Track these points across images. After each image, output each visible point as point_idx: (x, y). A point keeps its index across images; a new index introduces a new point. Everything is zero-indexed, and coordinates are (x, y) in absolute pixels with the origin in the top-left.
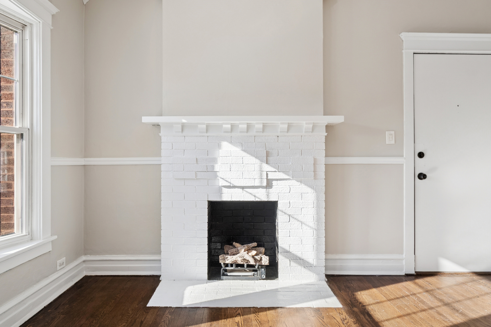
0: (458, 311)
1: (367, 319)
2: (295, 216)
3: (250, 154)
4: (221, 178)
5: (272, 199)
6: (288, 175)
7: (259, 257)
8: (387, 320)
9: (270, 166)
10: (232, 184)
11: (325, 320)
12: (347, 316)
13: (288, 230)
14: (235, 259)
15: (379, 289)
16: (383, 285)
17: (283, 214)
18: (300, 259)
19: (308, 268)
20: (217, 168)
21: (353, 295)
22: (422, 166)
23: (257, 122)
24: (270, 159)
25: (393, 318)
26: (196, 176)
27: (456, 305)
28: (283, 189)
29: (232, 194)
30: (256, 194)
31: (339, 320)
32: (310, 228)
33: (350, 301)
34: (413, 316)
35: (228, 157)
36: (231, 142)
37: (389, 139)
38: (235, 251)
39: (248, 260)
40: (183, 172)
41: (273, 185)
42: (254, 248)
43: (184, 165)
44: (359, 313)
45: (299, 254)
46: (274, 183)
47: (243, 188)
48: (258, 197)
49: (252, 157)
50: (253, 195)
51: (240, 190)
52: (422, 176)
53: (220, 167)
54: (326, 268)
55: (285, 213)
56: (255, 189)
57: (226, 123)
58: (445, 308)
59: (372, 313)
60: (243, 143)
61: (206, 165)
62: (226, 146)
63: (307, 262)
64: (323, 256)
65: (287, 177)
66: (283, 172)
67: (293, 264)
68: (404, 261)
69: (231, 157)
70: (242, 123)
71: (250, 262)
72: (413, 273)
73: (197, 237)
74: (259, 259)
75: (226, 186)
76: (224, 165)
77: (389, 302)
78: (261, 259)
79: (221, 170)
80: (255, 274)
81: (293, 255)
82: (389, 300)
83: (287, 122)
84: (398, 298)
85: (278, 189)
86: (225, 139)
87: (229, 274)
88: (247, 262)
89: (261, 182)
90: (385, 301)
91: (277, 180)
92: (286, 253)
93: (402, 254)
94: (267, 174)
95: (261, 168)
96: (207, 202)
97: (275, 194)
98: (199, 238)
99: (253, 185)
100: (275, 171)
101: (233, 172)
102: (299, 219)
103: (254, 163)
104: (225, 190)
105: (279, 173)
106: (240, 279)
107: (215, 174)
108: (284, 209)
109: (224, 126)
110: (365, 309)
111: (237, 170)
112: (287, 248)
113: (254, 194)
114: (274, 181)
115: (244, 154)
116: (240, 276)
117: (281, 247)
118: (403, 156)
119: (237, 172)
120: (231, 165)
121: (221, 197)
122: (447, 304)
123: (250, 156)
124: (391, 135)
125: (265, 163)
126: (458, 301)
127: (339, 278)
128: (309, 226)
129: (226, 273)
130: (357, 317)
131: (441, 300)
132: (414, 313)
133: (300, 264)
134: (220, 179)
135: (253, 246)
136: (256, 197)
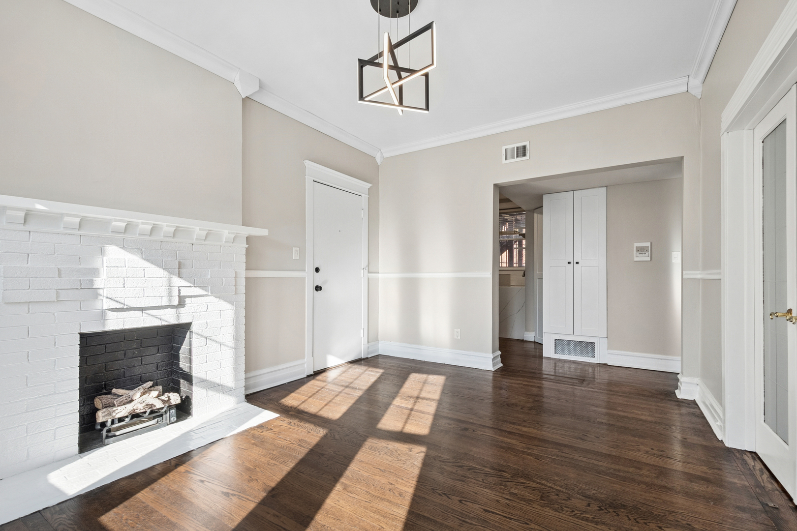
0: (356, 389)
1: (306, 416)
2: (213, 338)
3: (155, 265)
4: (107, 298)
5: (183, 320)
6: (206, 291)
7: (166, 396)
8: (320, 410)
9: (184, 279)
10: (127, 305)
11: (275, 430)
12: (290, 420)
13: (205, 355)
14: (132, 409)
15: (295, 392)
16: (297, 389)
17: (199, 337)
18: (219, 386)
19: (228, 393)
20: (98, 283)
21: (280, 404)
22: (319, 279)
23: (167, 224)
24: (183, 271)
25: (323, 408)
26: (57, 297)
27: (352, 385)
28: (198, 307)
29: (125, 319)
30: (162, 316)
31: (286, 425)
32: (229, 348)
33: (282, 409)
34: (333, 401)
35: (120, 268)
36: (123, 247)
37: (295, 256)
38: (125, 399)
39: (152, 404)
40: (29, 291)
41: (186, 303)
42: (150, 389)
43: (31, 279)
44: (297, 414)
45: (217, 381)
46: (188, 300)
47: (142, 309)
48: (166, 320)
49: (158, 269)
50: (158, 318)
51: (139, 313)
52: (318, 288)
53: (106, 282)
54: (246, 388)
55: (201, 336)
56: (162, 310)
57: (118, 219)
58: (347, 389)
59: (306, 410)
60: (143, 250)
61: (80, 279)
62: (113, 253)
63: (226, 387)
64: (243, 376)
65: (204, 293)
66: (200, 287)
67: (210, 393)
68: (306, 364)
69: (124, 268)
70: (143, 222)
71: (155, 406)
72: (313, 373)
73: (58, 393)
74: (166, 399)
75: (116, 308)
76: (112, 278)
77: (311, 399)
78: (169, 399)
79: (108, 286)
80: (159, 420)
81: (211, 382)
82: (310, 397)
83: (208, 229)
84: (315, 394)
85: (192, 307)
86: (112, 242)
87: (118, 433)
88: (151, 407)
89: (170, 300)
90: (307, 399)
91: (191, 297)
92: (202, 383)
93: (304, 358)
94: (179, 290)
95: (170, 281)
96: (79, 336)
97: (189, 314)
98: (62, 393)
99: (160, 305)
100: (190, 287)
101: (127, 289)
102: (218, 340)
103: (162, 276)
104: (110, 314)
105: (195, 288)
106: (137, 434)
107: (95, 293)
108: (200, 332)
109: (115, 223)
110: (298, 410)
111: (135, 286)
112: (203, 376)
113: (160, 317)
114: (187, 299)
115: (147, 264)
116: (138, 430)
117: (196, 377)
118: (305, 271)
119: (135, 288)
120: (126, 279)
121: (104, 325)
122: (347, 387)
123: (156, 267)
124: (297, 251)
125: (176, 276)
126: (352, 383)
127: (255, 395)
128: (228, 346)
129: (111, 434)
130: (298, 418)
131: (342, 386)
132: (333, 399)
133: (218, 391)
134: (105, 299)
135: (149, 386)
136: (163, 320)
